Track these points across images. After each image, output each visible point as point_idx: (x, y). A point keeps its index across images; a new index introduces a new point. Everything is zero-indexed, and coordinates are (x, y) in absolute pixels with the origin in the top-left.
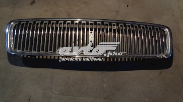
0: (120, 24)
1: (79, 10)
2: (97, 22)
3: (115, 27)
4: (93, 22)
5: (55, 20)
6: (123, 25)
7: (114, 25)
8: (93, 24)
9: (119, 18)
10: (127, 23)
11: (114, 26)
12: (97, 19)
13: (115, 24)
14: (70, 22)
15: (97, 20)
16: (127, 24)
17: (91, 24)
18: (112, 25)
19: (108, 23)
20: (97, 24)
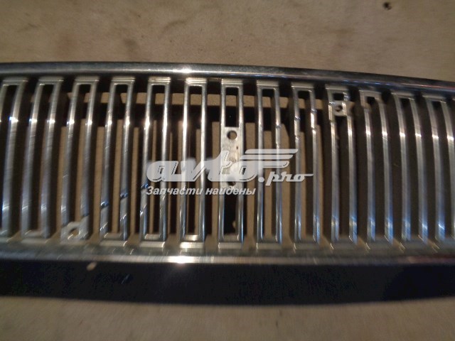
0: (364, 94)
1: (173, 24)
2: (259, 84)
3: (344, 105)
4: (238, 84)
5: (58, 70)
6: (378, 98)
7: (338, 97)
8: (240, 92)
9: (351, 62)
10: (397, 89)
11: (337, 103)
12: (258, 68)
13: (343, 90)
14: (132, 80)
15: (257, 74)
16: (394, 94)
17: (232, 91)
18: (330, 97)
19: (308, 87)
20: (259, 91)
